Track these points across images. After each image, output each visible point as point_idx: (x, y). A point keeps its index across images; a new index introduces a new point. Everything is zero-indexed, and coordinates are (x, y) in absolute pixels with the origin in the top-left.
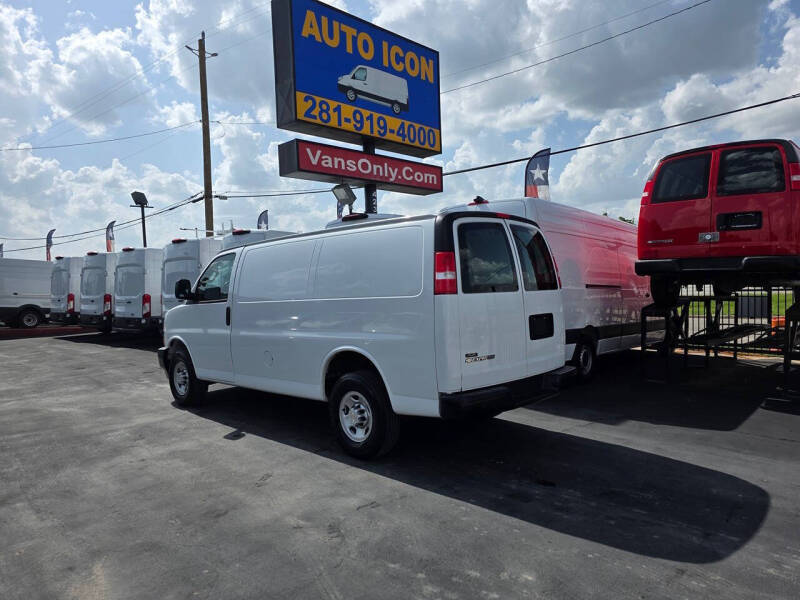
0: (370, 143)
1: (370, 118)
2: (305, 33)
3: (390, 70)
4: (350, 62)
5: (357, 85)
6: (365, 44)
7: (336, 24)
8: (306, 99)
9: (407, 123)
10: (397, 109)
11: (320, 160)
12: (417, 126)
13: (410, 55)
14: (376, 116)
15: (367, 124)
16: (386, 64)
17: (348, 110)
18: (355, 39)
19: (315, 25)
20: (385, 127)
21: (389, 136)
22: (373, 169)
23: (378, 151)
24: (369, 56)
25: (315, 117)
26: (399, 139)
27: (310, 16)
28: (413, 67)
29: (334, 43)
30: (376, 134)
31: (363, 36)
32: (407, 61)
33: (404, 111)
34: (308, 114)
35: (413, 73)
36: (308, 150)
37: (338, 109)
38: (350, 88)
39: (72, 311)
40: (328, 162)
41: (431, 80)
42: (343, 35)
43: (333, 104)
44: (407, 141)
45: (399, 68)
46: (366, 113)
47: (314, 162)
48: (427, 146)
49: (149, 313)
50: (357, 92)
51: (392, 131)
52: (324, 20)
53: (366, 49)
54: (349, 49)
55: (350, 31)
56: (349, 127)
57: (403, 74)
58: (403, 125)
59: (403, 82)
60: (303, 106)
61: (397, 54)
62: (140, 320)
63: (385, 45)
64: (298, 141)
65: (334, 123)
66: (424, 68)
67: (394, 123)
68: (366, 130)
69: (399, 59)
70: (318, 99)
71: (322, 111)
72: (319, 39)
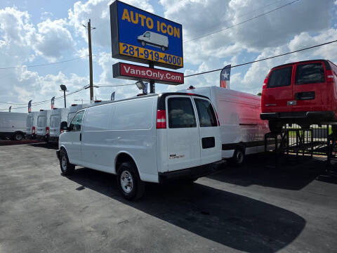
0: (152, 63)
1: (152, 53)
2: (123, 19)
3: (160, 33)
4: (143, 30)
5: (146, 39)
6: (150, 22)
7: (137, 14)
8: (124, 46)
9: (168, 55)
10: (163, 49)
11: (130, 70)
12: (172, 56)
13: (170, 26)
14: (154, 52)
15: (150, 56)
16: (159, 30)
17: (142, 50)
18: (145, 20)
19: (128, 14)
20: (158, 57)
21: (160, 61)
22: (153, 74)
23: (155, 67)
24: (151, 27)
25: (127, 53)
26: (164, 62)
27: (126, 11)
28: (170, 31)
29: (136, 22)
30: (154, 60)
31: (149, 19)
32: (168, 29)
33: (167, 50)
34: (124, 52)
35: (171, 34)
36: (125, 67)
37: (137, 50)
38: (143, 41)
39: (34, 134)
40: (133, 72)
41: (179, 37)
42: (140, 19)
43: (135, 48)
44: (168, 62)
45: (165, 32)
46: (150, 51)
47: (127, 72)
48: (177, 64)
50: (146, 42)
51: (161, 58)
52: (132, 13)
53: (150, 25)
54: (143, 25)
55: (143, 17)
56: (143, 57)
57: (166, 34)
58: (166, 56)
59: (166, 38)
60: (122, 48)
61: (164, 26)
63: (158, 22)
64: (120, 63)
65: (136, 55)
66: (175, 32)
67: (162, 55)
68: (150, 58)
69: (164, 28)
70: (129, 46)
71: (131, 50)
72: (129, 21)
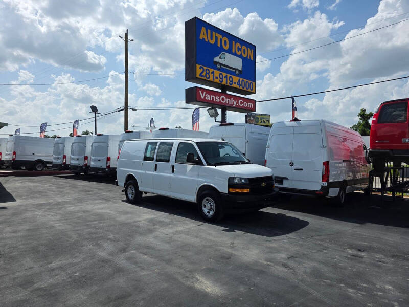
0: (224, 88)
1: (226, 77)
2: (201, 38)
3: (235, 54)
4: (218, 50)
5: (221, 61)
6: (225, 41)
7: (214, 33)
8: (200, 68)
9: (241, 79)
10: (237, 72)
11: (205, 96)
12: (245, 80)
13: (244, 47)
14: (229, 75)
15: (225, 79)
16: (233, 51)
17: (217, 73)
18: (221, 40)
19: (205, 33)
20: (232, 81)
21: (234, 85)
22: (227, 101)
23: (228, 92)
24: (226, 48)
25: (203, 76)
26: (238, 87)
27: (203, 29)
28: (245, 53)
29: (212, 42)
30: (228, 84)
31: (225, 39)
32: (242, 50)
33: (241, 73)
34: (201, 75)
35: (245, 56)
36: (200, 92)
37: (213, 73)
38: (218, 63)
39: (65, 163)
40: (208, 97)
41: (252, 59)
42: (216, 38)
43: (211, 70)
44: (241, 88)
45: (239, 53)
46: (224, 74)
47: (203, 97)
48: (249, 90)
49: (110, 166)
50: (221, 64)
51: (235, 83)
52: (209, 31)
53: (226, 45)
54: (219, 45)
55: (219, 36)
56: (217, 81)
57: (240, 56)
58: (239, 81)
59: (240, 60)
60: (199, 71)
61: (238, 47)
62: (105, 169)
63: (233, 42)
64: (196, 87)
65: (211, 79)
66: (249, 53)
67: (236, 79)
68: (224, 83)
69: (239, 49)
70: (205, 68)
71: (207, 73)
72: (206, 40)
